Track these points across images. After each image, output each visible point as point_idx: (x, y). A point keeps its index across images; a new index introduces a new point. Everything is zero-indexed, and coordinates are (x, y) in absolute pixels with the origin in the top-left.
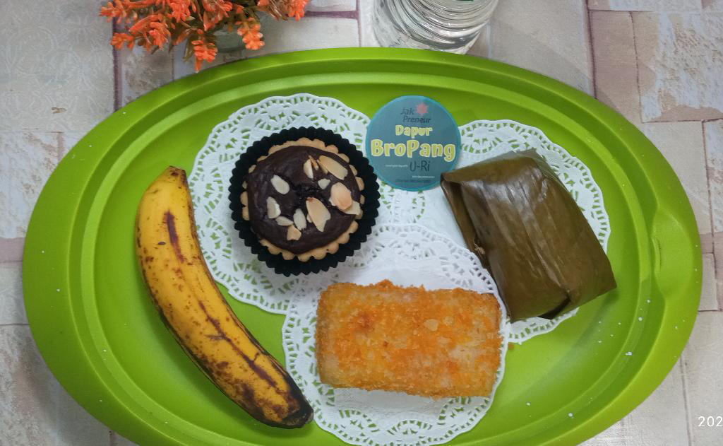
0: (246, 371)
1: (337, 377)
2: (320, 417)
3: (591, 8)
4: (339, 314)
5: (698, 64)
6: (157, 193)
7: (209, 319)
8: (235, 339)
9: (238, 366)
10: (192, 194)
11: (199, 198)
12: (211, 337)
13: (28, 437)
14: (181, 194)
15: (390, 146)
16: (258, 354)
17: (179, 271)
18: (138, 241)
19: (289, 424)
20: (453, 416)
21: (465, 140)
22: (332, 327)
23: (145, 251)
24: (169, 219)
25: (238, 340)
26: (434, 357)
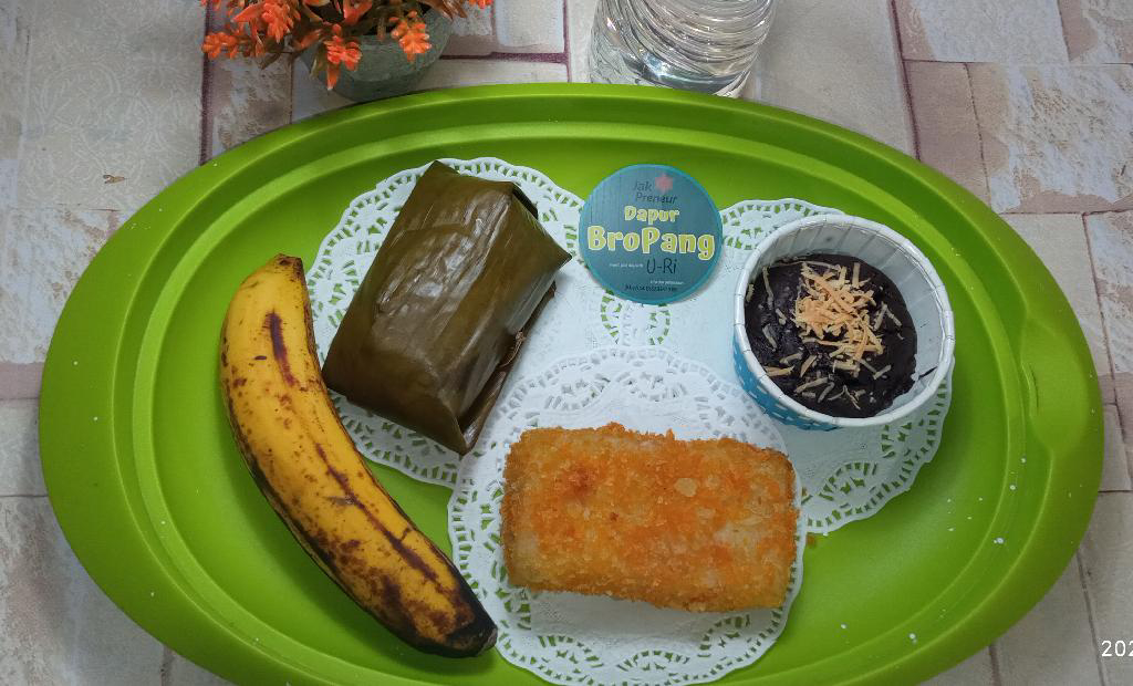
0: (388, 554)
1: (538, 565)
2: (508, 646)
3: (907, 55)
4: (540, 465)
5: (1069, 134)
6: (257, 287)
7: (331, 472)
8: (373, 505)
9: (376, 547)
10: (311, 297)
11: (321, 305)
12: (333, 500)
13: (26, 677)
14: (294, 289)
15: (618, 236)
16: (407, 530)
17: (285, 398)
18: (224, 357)
19: (457, 646)
20: (723, 644)
21: (729, 231)
22: (528, 487)
23: (234, 371)
24: (274, 324)
25: (377, 507)
26: (691, 538)
